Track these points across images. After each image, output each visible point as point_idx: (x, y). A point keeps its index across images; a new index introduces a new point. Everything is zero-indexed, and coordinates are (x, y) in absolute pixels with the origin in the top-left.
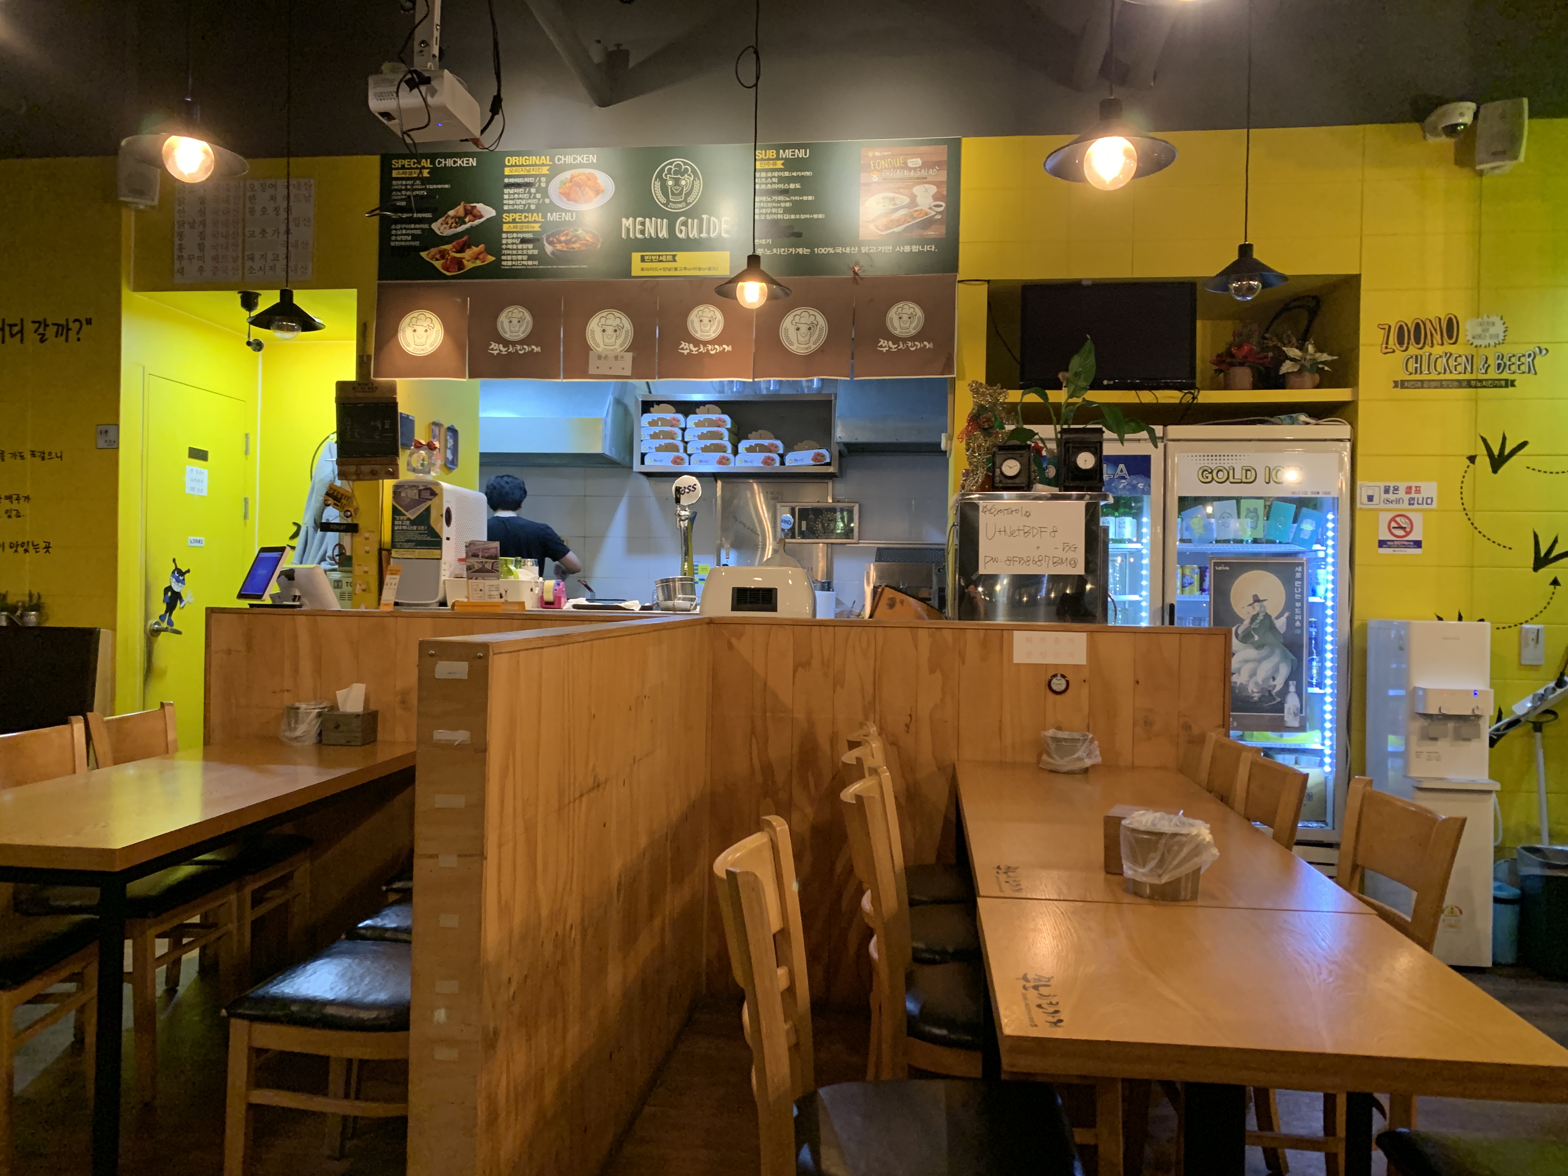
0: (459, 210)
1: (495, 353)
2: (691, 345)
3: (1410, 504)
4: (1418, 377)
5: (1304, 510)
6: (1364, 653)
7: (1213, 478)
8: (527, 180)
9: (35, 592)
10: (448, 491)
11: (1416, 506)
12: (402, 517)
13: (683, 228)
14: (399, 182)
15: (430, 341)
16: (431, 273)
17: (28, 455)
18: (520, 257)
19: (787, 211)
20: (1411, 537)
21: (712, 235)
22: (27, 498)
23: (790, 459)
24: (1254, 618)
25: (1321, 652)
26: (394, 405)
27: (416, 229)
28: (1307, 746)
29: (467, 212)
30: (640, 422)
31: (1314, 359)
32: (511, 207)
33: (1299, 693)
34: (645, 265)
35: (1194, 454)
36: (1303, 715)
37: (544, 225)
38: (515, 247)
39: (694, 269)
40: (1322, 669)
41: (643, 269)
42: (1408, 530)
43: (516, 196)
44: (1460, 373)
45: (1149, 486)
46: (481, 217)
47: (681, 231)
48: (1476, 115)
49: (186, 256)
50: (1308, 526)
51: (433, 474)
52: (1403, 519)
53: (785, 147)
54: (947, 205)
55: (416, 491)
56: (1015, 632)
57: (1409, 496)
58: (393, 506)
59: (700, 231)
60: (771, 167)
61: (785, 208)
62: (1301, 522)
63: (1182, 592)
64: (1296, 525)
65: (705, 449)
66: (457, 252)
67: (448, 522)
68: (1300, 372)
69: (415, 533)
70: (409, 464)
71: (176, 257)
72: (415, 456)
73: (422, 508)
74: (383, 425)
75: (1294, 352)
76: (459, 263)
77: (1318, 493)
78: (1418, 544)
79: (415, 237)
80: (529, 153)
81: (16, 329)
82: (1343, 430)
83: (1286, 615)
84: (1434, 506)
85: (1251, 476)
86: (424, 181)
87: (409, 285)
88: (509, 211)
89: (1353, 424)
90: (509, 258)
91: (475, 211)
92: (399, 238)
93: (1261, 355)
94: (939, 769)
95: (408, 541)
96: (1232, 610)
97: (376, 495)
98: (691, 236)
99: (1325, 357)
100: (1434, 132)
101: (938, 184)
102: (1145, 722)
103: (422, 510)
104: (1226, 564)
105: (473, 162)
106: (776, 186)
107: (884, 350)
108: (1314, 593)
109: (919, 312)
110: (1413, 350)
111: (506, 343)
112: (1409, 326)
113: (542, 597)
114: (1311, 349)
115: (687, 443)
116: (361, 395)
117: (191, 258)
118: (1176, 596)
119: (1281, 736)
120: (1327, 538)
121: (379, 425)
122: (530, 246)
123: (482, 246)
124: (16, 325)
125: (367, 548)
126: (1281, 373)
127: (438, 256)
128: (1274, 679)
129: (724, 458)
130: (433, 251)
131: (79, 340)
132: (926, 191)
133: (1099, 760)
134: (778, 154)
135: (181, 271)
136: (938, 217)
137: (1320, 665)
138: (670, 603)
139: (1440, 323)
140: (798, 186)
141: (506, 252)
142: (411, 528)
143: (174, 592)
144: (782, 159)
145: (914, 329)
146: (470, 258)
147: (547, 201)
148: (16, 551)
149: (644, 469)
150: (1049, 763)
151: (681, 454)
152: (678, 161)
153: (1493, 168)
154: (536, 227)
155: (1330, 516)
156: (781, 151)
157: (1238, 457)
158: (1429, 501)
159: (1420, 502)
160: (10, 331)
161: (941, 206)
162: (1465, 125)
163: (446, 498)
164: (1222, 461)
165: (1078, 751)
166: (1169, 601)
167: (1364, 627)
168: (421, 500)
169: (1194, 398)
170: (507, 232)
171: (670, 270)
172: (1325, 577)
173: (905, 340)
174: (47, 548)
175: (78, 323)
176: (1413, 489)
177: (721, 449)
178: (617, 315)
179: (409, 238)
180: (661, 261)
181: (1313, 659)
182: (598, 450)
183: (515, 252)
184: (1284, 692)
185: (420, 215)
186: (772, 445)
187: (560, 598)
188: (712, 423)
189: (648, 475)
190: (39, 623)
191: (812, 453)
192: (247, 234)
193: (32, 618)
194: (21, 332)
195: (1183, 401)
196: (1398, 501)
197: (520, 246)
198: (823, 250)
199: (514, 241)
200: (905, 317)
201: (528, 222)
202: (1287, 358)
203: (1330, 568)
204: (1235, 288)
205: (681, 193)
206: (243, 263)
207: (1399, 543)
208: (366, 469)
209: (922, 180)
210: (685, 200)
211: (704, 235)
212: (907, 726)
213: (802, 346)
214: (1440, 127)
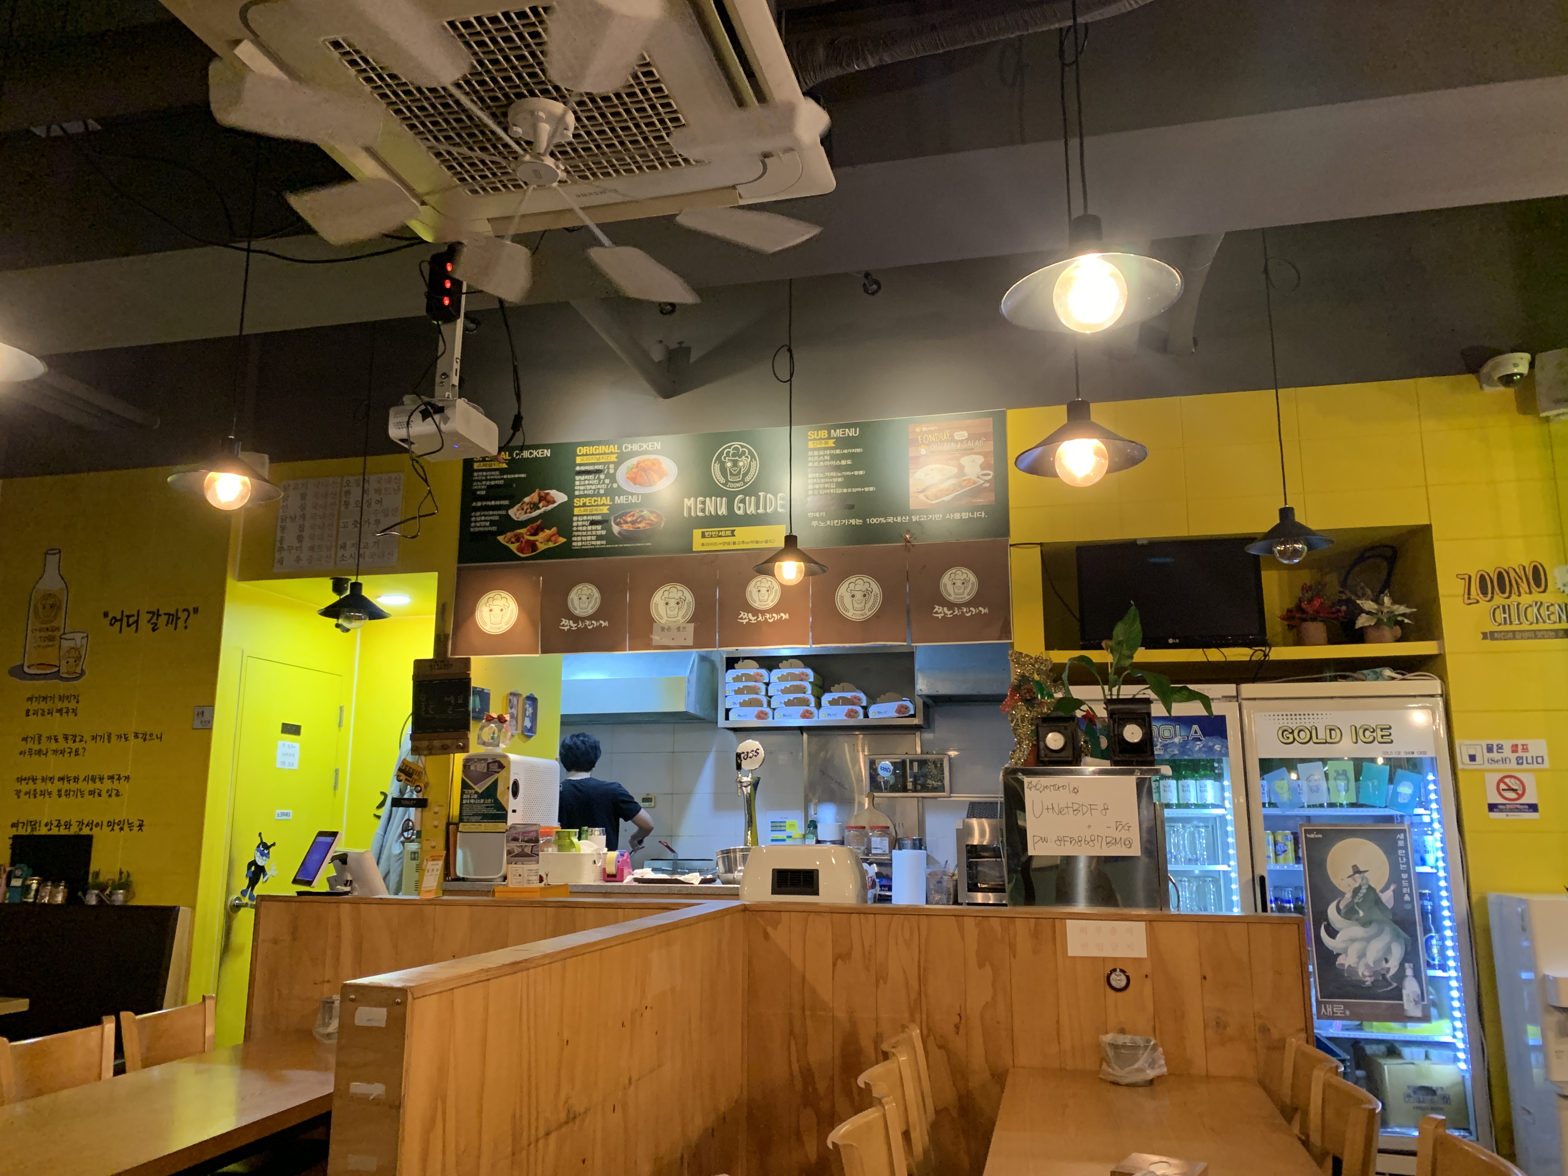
0: (534, 497)
1: (566, 628)
2: (750, 615)
3: (1518, 764)
4: (1508, 628)
5: (1399, 772)
6: (1487, 931)
7: (1294, 739)
8: (597, 467)
9: (124, 870)
10: (516, 763)
11: (1525, 766)
12: (470, 791)
13: (741, 505)
14: (480, 473)
15: (505, 620)
16: (507, 555)
17: (131, 737)
18: (589, 538)
19: (839, 485)
20: (1524, 800)
21: (768, 511)
22: (127, 778)
23: (873, 711)
24: (1356, 891)
25: (1439, 929)
26: (468, 680)
27: (495, 515)
28: (1437, 1039)
29: (541, 499)
30: (724, 678)
31: (1392, 612)
32: (581, 493)
33: (1417, 975)
34: (705, 541)
35: (1272, 714)
36: (1426, 1002)
37: (612, 508)
38: (584, 528)
39: (752, 542)
40: (1443, 949)
41: (703, 545)
42: (1520, 792)
43: (587, 482)
44: (1555, 623)
45: (1227, 748)
46: (554, 502)
47: (739, 508)
48: (1532, 365)
49: (286, 547)
50: (1405, 790)
51: (502, 746)
52: (1513, 780)
53: (836, 427)
54: (995, 473)
55: (485, 765)
56: (1068, 921)
57: (1516, 755)
58: (463, 780)
59: (758, 508)
60: (823, 446)
61: (837, 483)
62: (1399, 784)
63: (1276, 861)
64: (1392, 786)
65: (789, 703)
66: (532, 535)
67: (515, 794)
68: (1379, 624)
69: (483, 806)
70: (479, 737)
71: (277, 548)
72: (486, 729)
73: (489, 782)
74: (456, 700)
75: (1368, 605)
76: (533, 546)
77: (1413, 753)
78: (1533, 808)
79: (492, 523)
80: (598, 443)
81: (131, 620)
82: (1434, 686)
83: (1392, 887)
84: (1547, 765)
85: (1336, 735)
86: (502, 471)
87: (485, 568)
88: (580, 496)
89: (1443, 678)
90: (579, 539)
91: (548, 497)
92: (478, 524)
93: (1334, 610)
94: (993, 1075)
95: (474, 815)
96: (1331, 883)
97: (447, 770)
98: (749, 512)
99: (1401, 609)
100: (1490, 381)
101: (985, 455)
102: (1218, 1024)
103: (489, 784)
104: (1318, 831)
105: (547, 453)
106: (828, 463)
107: (940, 616)
108: (1423, 862)
109: (972, 578)
110: (1499, 599)
111: (576, 619)
112: (1492, 575)
113: (604, 869)
114: (1387, 600)
115: (771, 697)
116: (437, 672)
117: (290, 548)
118: (1268, 866)
119: (1405, 1027)
120: (1430, 801)
121: (453, 701)
122: (599, 527)
123: (554, 529)
124: (133, 616)
125: (436, 823)
126: (1357, 627)
127: (513, 540)
128: (1387, 961)
129: (807, 711)
130: (509, 535)
131: (186, 628)
132: (974, 461)
133: (1165, 1070)
134: (829, 433)
135: (281, 562)
136: (987, 485)
137: (1440, 943)
138: (730, 876)
139: (1525, 573)
140: (849, 462)
141: (576, 533)
142: (478, 801)
143: (257, 866)
144: (834, 438)
145: (968, 594)
146: (543, 540)
147: (615, 486)
148: (113, 829)
149: (728, 724)
150: (1109, 1074)
151: (765, 708)
152: (736, 444)
153: (1558, 415)
154: (605, 510)
155: (1431, 777)
156: (832, 431)
157: (1320, 716)
158: (1540, 760)
159: (1530, 761)
160: (128, 622)
161: (989, 475)
162: (1521, 375)
163: (513, 769)
164: (1303, 721)
165: (1137, 1060)
166: (1259, 872)
167: (1483, 900)
168: (489, 773)
169: (1265, 655)
170: (578, 516)
171: (729, 544)
172: (1433, 842)
173: (959, 606)
174: (141, 826)
175: (186, 613)
176: (1520, 748)
177: (805, 702)
178: (679, 588)
179: (488, 524)
180: (721, 536)
181: (1432, 937)
182: (682, 709)
183: (584, 533)
184: (1400, 976)
185: (498, 503)
186: (855, 697)
187: (622, 870)
188: (794, 677)
189: (735, 730)
190: (126, 901)
191: (895, 705)
192: (342, 525)
193: (120, 896)
194: (137, 622)
195: (1254, 658)
196: (1504, 760)
197: (589, 528)
198: (875, 521)
199: (585, 523)
200: (959, 583)
201: (597, 505)
202: (1362, 611)
203: (1438, 835)
204: (1279, 551)
205: (739, 473)
206: (336, 552)
207: (1512, 807)
208: (437, 743)
209: (970, 451)
210: (743, 480)
211: (761, 511)
212: (957, 1027)
213: (858, 613)
214: (1496, 377)
